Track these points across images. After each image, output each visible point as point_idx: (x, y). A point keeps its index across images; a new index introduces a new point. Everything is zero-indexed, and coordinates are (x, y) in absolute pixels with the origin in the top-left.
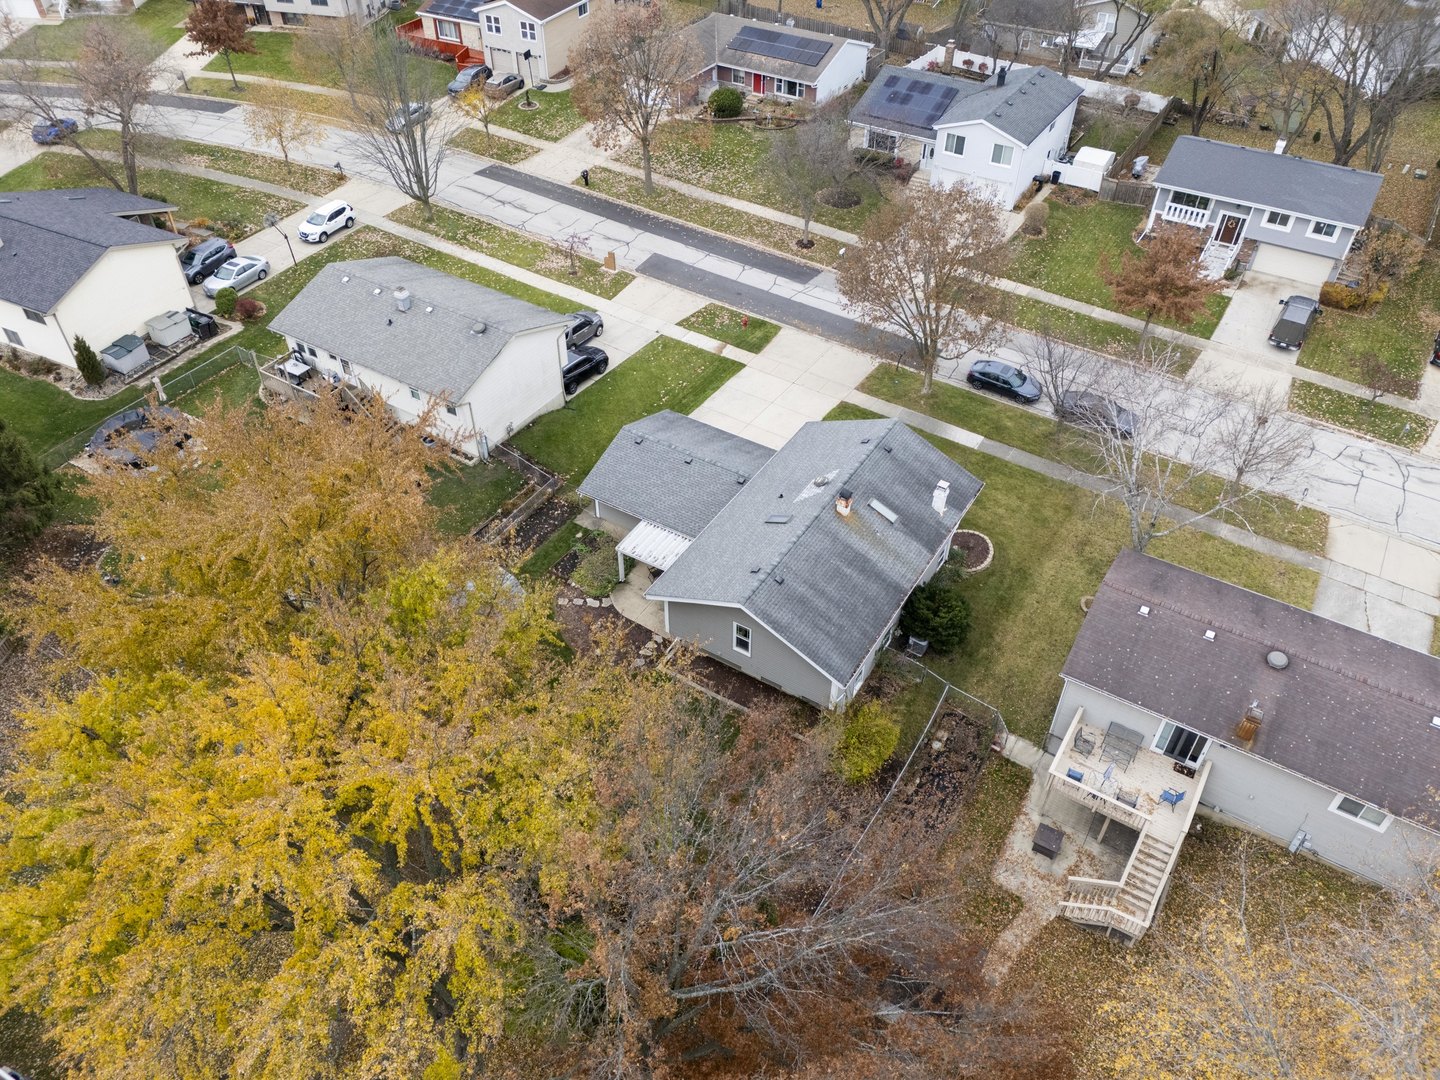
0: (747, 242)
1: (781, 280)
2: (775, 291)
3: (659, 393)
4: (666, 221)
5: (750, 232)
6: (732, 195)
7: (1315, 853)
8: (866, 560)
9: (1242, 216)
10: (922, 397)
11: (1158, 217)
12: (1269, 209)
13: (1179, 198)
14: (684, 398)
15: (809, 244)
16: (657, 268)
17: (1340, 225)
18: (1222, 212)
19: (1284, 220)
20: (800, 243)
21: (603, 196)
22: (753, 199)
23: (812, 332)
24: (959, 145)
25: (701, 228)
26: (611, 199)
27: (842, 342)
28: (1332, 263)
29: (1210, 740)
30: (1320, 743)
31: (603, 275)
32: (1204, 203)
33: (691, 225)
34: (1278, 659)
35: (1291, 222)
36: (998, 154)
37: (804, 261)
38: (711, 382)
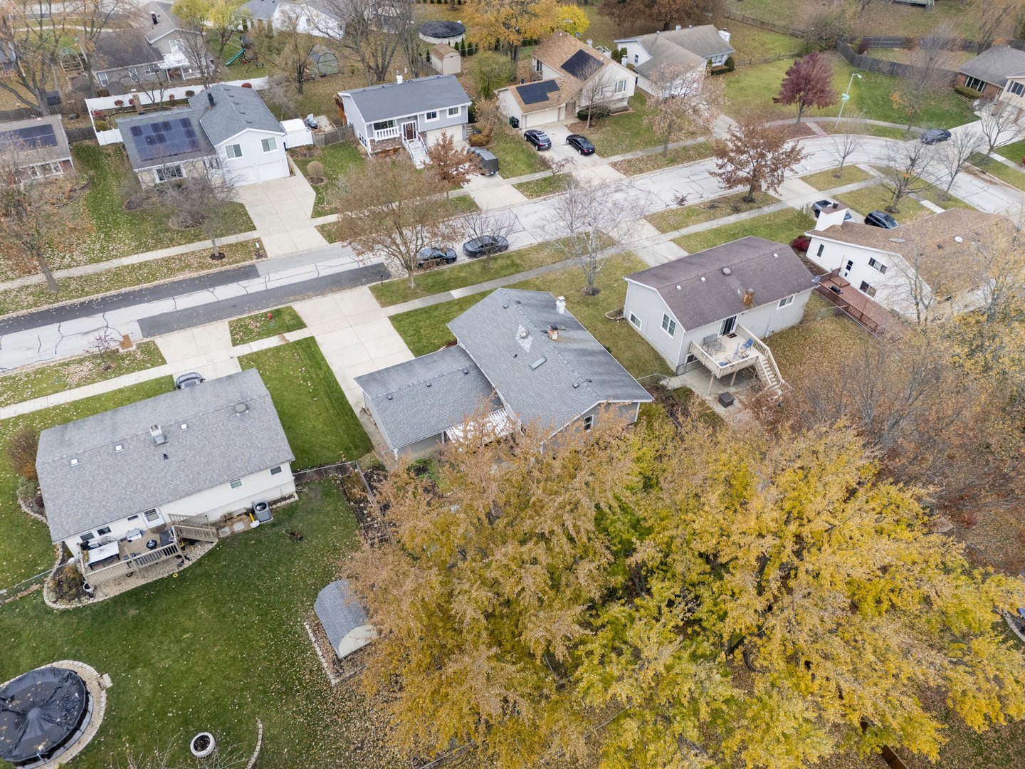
0: (179, 277)
1: (244, 283)
2: (251, 291)
3: (300, 385)
4: (103, 299)
5: (172, 271)
6: (116, 257)
7: (773, 332)
8: (585, 350)
9: (412, 122)
10: (415, 289)
11: (373, 141)
12: (425, 112)
13: (377, 126)
14: (318, 375)
15: (221, 256)
16: (153, 326)
17: (459, 106)
18: (402, 124)
19: (434, 115)
20: (213, 257)
21: (24, 312)
22: (136, 250)
23: (309, 297)
24: (237, 151)
25: (137, 288)
26: (34, 310)
27: (332, 291)
28: (461, 126)
29: (737, 315)
30: (763, 288)
31: (129, 354)
32: (391, 123)
33: (124, 290)
34: (727, 271)
35: (438, 115)
36: (266, 145)
37: (234, 266)
38: (314, 357)
